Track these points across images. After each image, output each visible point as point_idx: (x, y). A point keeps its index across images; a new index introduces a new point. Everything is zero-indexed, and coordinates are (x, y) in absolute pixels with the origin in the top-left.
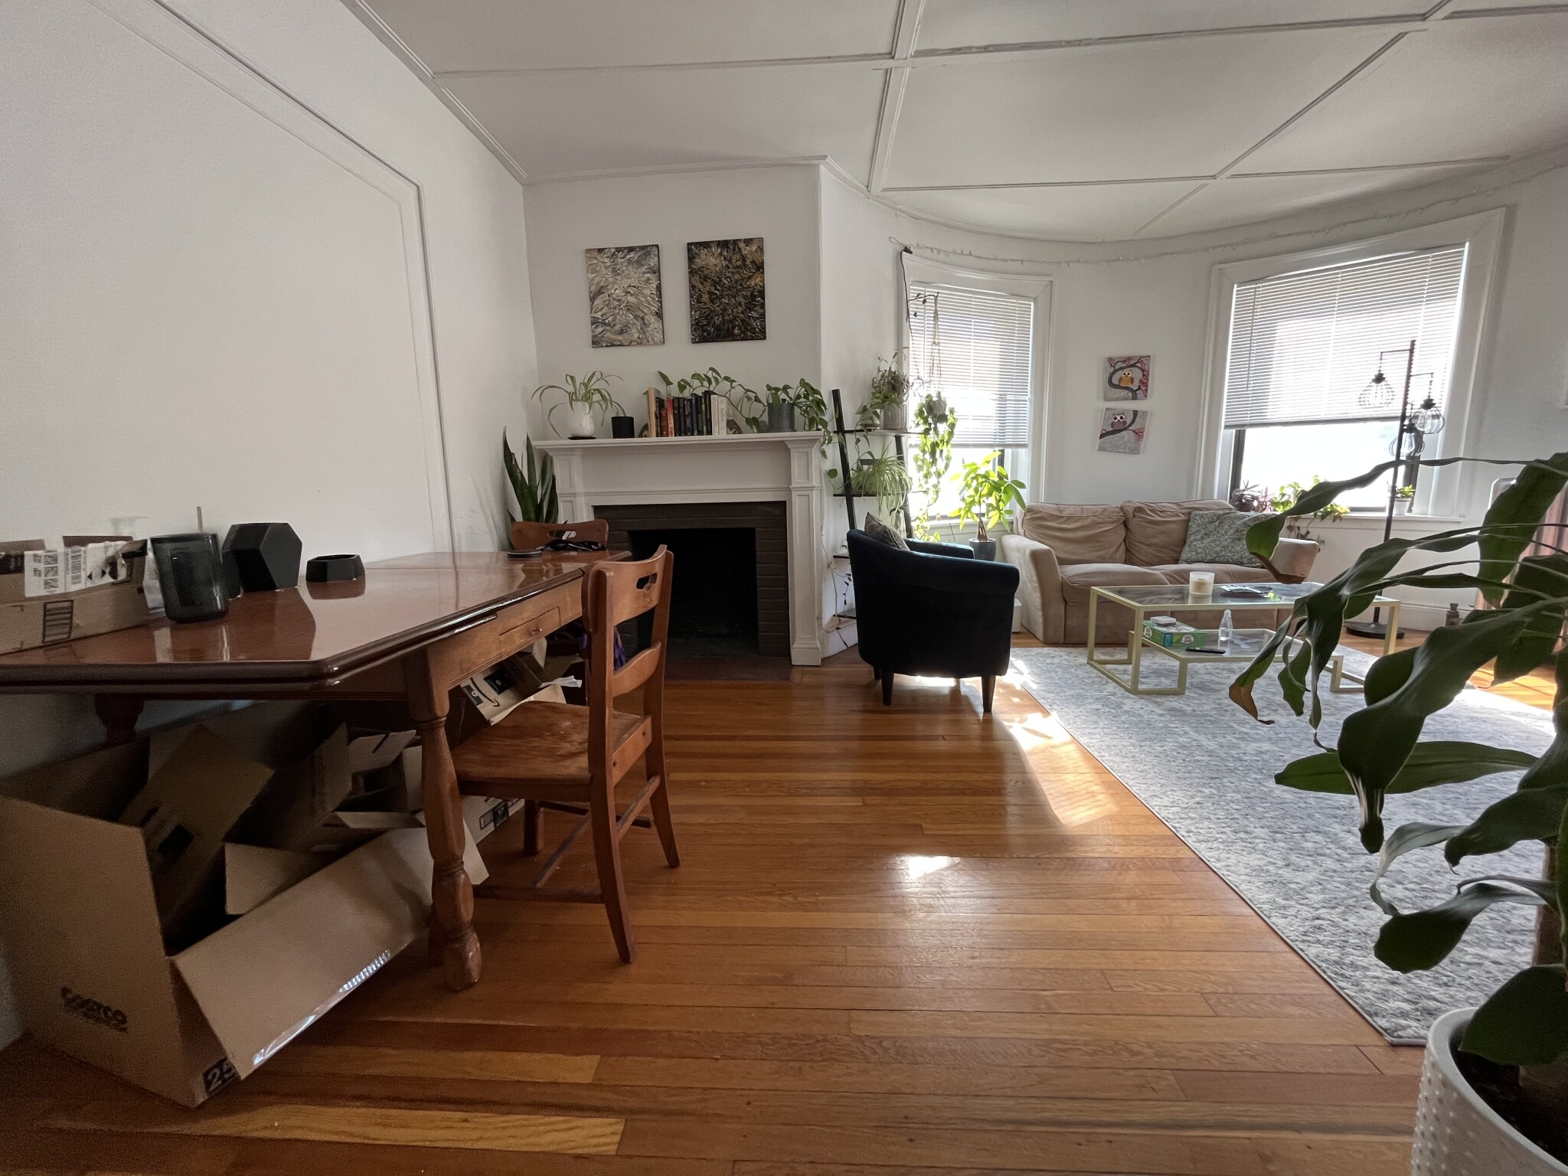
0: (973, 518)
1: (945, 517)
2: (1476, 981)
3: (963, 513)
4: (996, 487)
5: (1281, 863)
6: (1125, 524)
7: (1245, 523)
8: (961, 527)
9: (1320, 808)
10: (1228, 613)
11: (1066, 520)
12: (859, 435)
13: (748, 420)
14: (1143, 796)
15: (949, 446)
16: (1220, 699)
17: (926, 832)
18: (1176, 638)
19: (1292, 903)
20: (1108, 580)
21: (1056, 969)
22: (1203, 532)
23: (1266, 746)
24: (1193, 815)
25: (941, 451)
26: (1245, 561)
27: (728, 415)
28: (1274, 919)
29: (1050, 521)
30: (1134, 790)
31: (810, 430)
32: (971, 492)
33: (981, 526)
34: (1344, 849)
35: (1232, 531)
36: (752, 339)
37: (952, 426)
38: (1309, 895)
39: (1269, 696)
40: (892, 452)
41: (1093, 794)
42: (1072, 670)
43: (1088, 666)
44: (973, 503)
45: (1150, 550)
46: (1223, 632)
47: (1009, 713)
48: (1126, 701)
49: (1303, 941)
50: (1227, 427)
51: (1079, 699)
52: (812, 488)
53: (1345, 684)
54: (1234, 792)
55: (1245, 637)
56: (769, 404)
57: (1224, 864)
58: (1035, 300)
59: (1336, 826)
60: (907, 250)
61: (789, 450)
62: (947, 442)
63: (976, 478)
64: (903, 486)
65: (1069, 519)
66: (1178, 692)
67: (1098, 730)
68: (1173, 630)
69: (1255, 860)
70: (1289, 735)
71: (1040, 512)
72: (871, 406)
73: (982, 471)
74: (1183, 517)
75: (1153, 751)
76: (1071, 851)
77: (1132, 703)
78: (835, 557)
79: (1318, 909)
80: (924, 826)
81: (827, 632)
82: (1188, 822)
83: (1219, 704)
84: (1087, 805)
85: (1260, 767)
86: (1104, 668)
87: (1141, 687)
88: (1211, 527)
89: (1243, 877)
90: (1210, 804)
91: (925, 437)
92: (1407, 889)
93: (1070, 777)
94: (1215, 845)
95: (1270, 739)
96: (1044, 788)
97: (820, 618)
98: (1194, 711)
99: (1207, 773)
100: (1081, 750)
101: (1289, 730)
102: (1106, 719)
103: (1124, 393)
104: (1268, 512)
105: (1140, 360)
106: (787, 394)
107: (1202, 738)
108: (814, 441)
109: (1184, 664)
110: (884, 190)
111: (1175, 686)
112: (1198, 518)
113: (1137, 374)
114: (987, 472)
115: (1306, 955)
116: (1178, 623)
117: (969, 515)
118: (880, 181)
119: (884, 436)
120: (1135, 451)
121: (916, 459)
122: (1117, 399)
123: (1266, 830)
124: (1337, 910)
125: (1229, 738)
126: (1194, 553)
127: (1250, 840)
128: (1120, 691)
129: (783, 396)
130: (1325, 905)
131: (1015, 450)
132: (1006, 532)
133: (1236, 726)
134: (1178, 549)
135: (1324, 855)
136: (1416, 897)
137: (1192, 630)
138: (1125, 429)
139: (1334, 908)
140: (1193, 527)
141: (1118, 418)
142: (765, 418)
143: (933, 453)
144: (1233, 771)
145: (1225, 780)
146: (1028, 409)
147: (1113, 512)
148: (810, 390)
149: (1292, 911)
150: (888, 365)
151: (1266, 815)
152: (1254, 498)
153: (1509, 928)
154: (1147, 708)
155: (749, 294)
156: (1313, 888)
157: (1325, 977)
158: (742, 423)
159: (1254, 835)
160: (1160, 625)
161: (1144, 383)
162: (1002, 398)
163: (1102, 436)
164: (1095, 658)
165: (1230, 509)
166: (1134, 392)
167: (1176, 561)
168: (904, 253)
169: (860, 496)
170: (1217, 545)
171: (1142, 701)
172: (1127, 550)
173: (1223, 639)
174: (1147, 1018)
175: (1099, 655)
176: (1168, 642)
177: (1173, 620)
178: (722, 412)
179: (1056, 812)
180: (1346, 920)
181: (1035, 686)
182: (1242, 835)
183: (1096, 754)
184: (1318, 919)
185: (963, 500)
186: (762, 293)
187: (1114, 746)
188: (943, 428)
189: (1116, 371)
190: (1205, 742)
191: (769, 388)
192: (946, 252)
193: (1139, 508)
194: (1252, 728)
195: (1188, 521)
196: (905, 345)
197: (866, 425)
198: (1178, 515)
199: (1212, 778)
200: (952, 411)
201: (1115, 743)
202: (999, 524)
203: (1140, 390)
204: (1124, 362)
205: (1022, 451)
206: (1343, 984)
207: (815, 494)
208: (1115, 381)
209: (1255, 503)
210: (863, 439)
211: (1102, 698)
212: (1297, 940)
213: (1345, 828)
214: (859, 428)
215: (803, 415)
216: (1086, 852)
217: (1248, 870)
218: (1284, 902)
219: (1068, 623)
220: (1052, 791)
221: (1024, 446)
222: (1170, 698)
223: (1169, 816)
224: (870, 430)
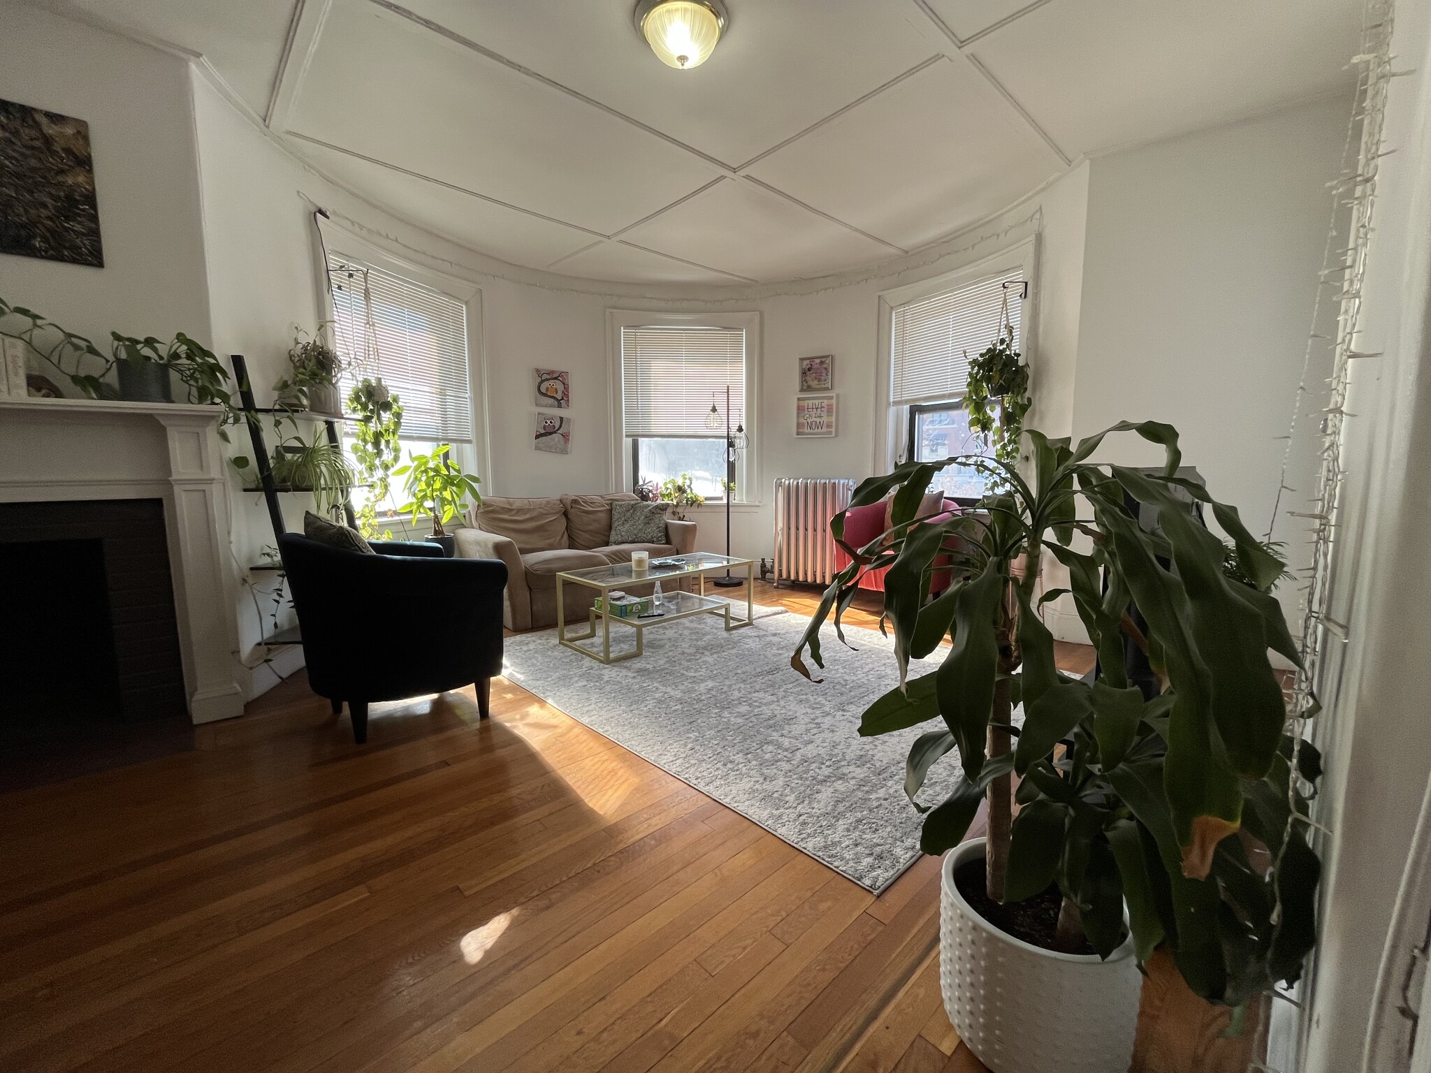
0: (426, 513)
1: (396, 513)
2: (885, 818)
3: (415, 507)
4: (449, 482)
5: (761, 780)
6: (566, 514)
7: (650, 510)
8: (414, 523)
9: (761, 723)
10: (658, 584)
11: (516, 513)
12: (278, 416)
13: (76, 379)
14: (653, 758)
15: (396, 437)
16: (667, 653)
17: (467, 893)
18: (629, 608)
19: (782, 810)
20: (568, 565)
21: (661, 986)
22: (623, 519)
23: (710, 684)
24: (693, 762)
25: (388, 442)
26: (655, 539)
27: (28, 366)
28: (779, 831)
29: (502, 514)
30: (643, 755)
31: (200, 403)
32: (424, 487)
33: (437, 520)
34: (786, 750)
35: (643, 517)
36: (74, 261)
37: (398, 416)
38: (787, 798)
39: (694, 643)
40: (324, 440)
41: (613, 772)
42: (549, 653)
43: (562, 646)
44: (424, 497)
45: (587, 536)
46: (656, 598)
47: (506, 712)
48: (604, 672)
49: (802, 840)
50: (627, 436)
51: (565, 681)
52: (211, 481)
53: (733, 624)
54: (709, 730)
55: (670, 599)
56: (118, 360)
57: (731, 797)
58: (466, 303)
59: (774, 734)
60: (321, 212)
61: (164, 429)
62: (394, 433)
63: (426, 471)
64: (342, 481)
65: (519, 511)
66: (637, 655)
67: (593, 706)
68: (624, 602)
69: (746, 784)
70: (719, 671)
71: (492, 505)
72: (295, 383)
73: (431, 465)
74: (608, 507)
75: (641, 713)
76: (621, 841)
77: (609, 673)
78: (252, 569)
79: (796, 807)
80: (460, 886)
81: (251, 668)
82: (693, 769)
83: (668, 657)
84: (613, 785)
85: (714, 702)
86: (575, 645)
87: (612, 656)
88: (629, 514)
89: (747, 803)
90: (699, 747)
91: (366, 426)
92: (827, 766)
93: (588, 763)
94: (718, 783)
95: (710, 677)
96: (570, 783)
97: (236, 652)
98: (654, 667)
99: (686, 721)
100: (587, 731)
101: (716, 667)
102: (595, 693)
103: (551, 401)
104: (659, 502)
105: (561, 374)
106: (155, 350)
107: (669, 690)
108: (209, 418)
109: (639, 628)
110: (289, 133)
111: (634, 650)
112: (618, 507)
113: (560, 387)
114: (437, 466)
115: (808, 851)
116: (626, 596)
117: (422, 510)
118: (284, 119)
119: (311, 420)
120: (564, 451)
121: (355, 449)
122: (546, 406)
123: (741, 755)
124: (805, 802)
125: (686, 684)
126: (619, 536)
127: (736, 768)
128: (596, 664)
129: (146, 351)
130: (797, 802)
131: (459, 444)
132: (463, 526)
133: (685, 672)
134: (607, 534)
135: (779, 760)
136: (834, 770)
137: (637, 600)
138: (555, 432)
139: (803, 802)
140: (616, 516)
141: (549, 422)
142: (112, 378)
143: (376, 444)
144: (700, 712)
145: (699, 721)
146: (469, 406)
147: (555, 504)
148: (195, 350)
149: (785, 818)
150: (309, 336)
151: (735, 742)
152: (650, 491)
153: (878, 771)
154: (621, 675)
155: (62, 194)
156: (786, 791)
157: (826, 863)
158: (64, 383)
159: (736, 762)
160: (614, 599)
161: (566, 394)
162: (442, 393)
163: (537, 437)
164: (565, 637)
165: (637, 500)
166: (559, 401)
167: (607, 544)
168: (318, 215)
169: (287, 490)
170: (635, 529)
171: (616, 669)
172: (569, 536)
173: (657, 603)
174: (747, 987)
175: (568, 635)
176: (623, 613)
177: (622, 594)
178: (14, 362)
179: (591, 805)
180: (813, 808)
181: (521, 677)
182: (729, 766)
183: (600, 731)
184: (800, 816)
185: (414, 495)
186: (91, 199)
187: (612, 718)
188: (386, 416)
189: (543, 381)
190: (672, 693)
191: (117, 337)
192: (369, 231)
193: (575, 500)
194: (695, 672)
195: (611, 510)
196: (328, 319)
197: (291, 405)
198: (603, 506)
199: (691, 723)
200: (396, 400)
201: (611, 715)
202: (454, 517)
203: (562, 400)
204: (548, 374)
205: (467, 446)
206: (836, 864)
207: (216, 490)
208: (543, 390)
209: (651, 495)
210: (285, 421)
211: (584, 674)
212: (799, 842)
213: (780, 734)
214: (277, 407)
215: (187, 382)
216: (633, 836)
217: (747, 796)
218: (776, 813)
219: (534, 608)
220: (579, 784)
221: (469, 442)
222: (635, 661)
223: (679, 769)
224: (297, 411)
